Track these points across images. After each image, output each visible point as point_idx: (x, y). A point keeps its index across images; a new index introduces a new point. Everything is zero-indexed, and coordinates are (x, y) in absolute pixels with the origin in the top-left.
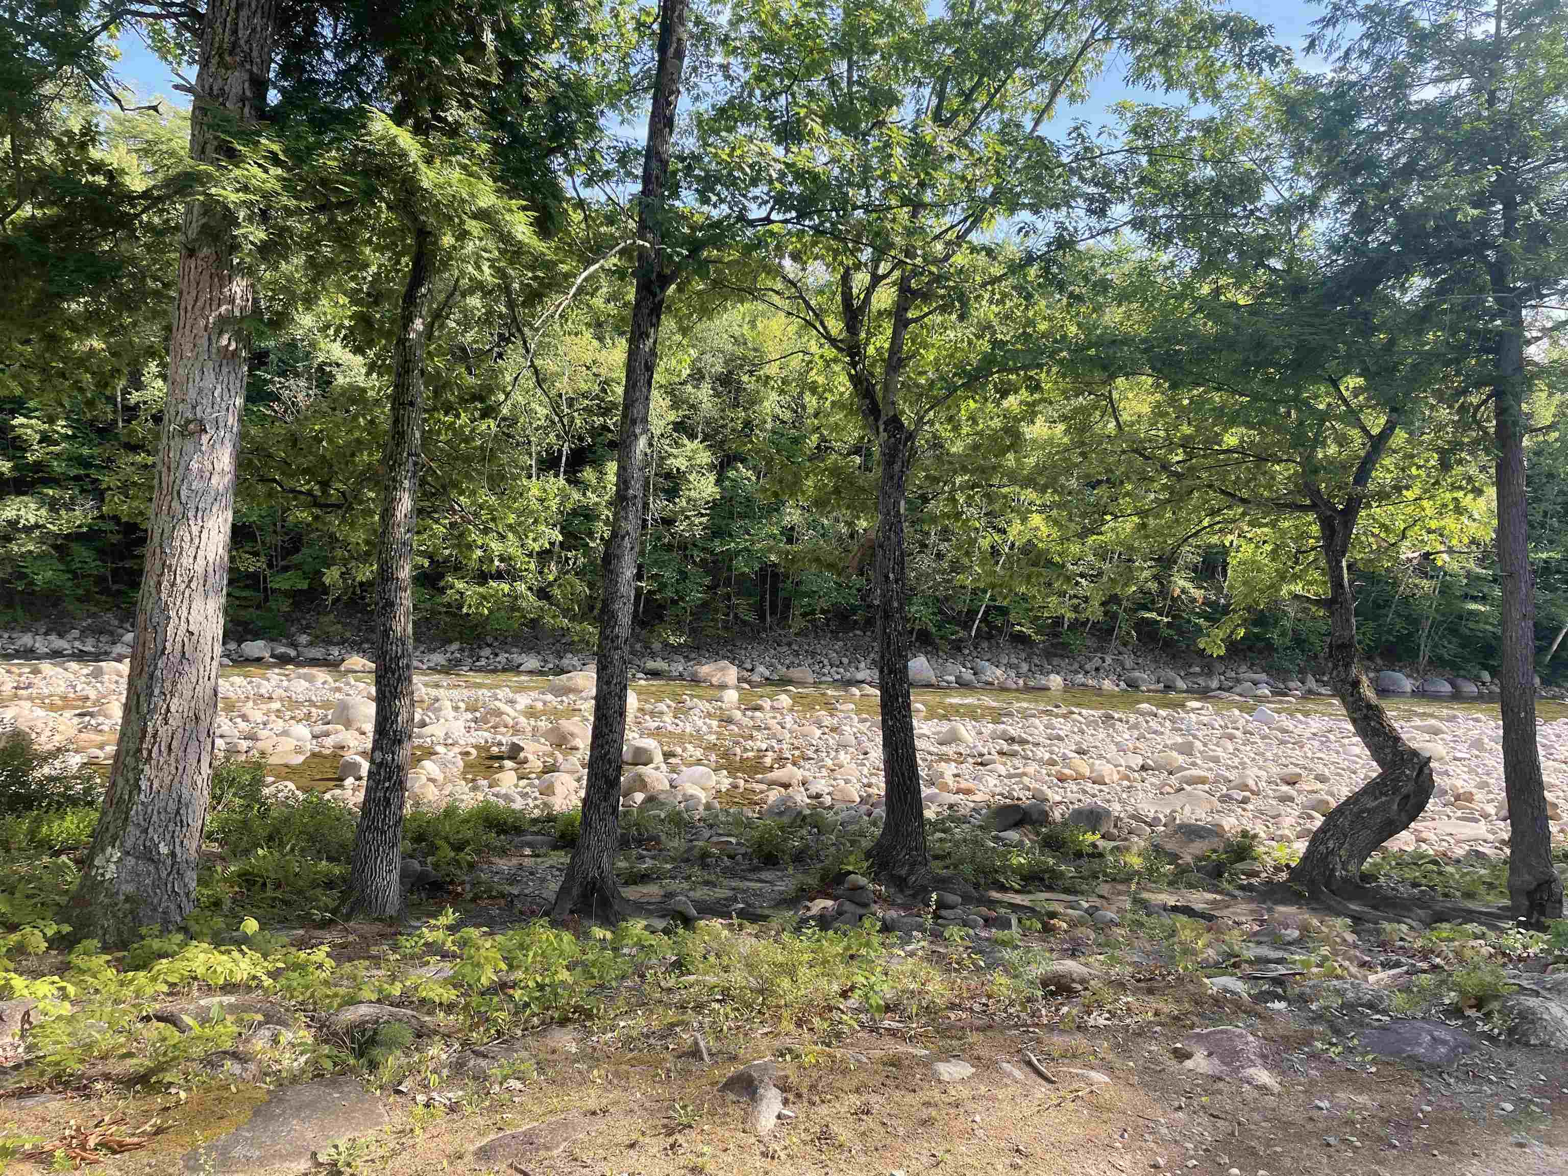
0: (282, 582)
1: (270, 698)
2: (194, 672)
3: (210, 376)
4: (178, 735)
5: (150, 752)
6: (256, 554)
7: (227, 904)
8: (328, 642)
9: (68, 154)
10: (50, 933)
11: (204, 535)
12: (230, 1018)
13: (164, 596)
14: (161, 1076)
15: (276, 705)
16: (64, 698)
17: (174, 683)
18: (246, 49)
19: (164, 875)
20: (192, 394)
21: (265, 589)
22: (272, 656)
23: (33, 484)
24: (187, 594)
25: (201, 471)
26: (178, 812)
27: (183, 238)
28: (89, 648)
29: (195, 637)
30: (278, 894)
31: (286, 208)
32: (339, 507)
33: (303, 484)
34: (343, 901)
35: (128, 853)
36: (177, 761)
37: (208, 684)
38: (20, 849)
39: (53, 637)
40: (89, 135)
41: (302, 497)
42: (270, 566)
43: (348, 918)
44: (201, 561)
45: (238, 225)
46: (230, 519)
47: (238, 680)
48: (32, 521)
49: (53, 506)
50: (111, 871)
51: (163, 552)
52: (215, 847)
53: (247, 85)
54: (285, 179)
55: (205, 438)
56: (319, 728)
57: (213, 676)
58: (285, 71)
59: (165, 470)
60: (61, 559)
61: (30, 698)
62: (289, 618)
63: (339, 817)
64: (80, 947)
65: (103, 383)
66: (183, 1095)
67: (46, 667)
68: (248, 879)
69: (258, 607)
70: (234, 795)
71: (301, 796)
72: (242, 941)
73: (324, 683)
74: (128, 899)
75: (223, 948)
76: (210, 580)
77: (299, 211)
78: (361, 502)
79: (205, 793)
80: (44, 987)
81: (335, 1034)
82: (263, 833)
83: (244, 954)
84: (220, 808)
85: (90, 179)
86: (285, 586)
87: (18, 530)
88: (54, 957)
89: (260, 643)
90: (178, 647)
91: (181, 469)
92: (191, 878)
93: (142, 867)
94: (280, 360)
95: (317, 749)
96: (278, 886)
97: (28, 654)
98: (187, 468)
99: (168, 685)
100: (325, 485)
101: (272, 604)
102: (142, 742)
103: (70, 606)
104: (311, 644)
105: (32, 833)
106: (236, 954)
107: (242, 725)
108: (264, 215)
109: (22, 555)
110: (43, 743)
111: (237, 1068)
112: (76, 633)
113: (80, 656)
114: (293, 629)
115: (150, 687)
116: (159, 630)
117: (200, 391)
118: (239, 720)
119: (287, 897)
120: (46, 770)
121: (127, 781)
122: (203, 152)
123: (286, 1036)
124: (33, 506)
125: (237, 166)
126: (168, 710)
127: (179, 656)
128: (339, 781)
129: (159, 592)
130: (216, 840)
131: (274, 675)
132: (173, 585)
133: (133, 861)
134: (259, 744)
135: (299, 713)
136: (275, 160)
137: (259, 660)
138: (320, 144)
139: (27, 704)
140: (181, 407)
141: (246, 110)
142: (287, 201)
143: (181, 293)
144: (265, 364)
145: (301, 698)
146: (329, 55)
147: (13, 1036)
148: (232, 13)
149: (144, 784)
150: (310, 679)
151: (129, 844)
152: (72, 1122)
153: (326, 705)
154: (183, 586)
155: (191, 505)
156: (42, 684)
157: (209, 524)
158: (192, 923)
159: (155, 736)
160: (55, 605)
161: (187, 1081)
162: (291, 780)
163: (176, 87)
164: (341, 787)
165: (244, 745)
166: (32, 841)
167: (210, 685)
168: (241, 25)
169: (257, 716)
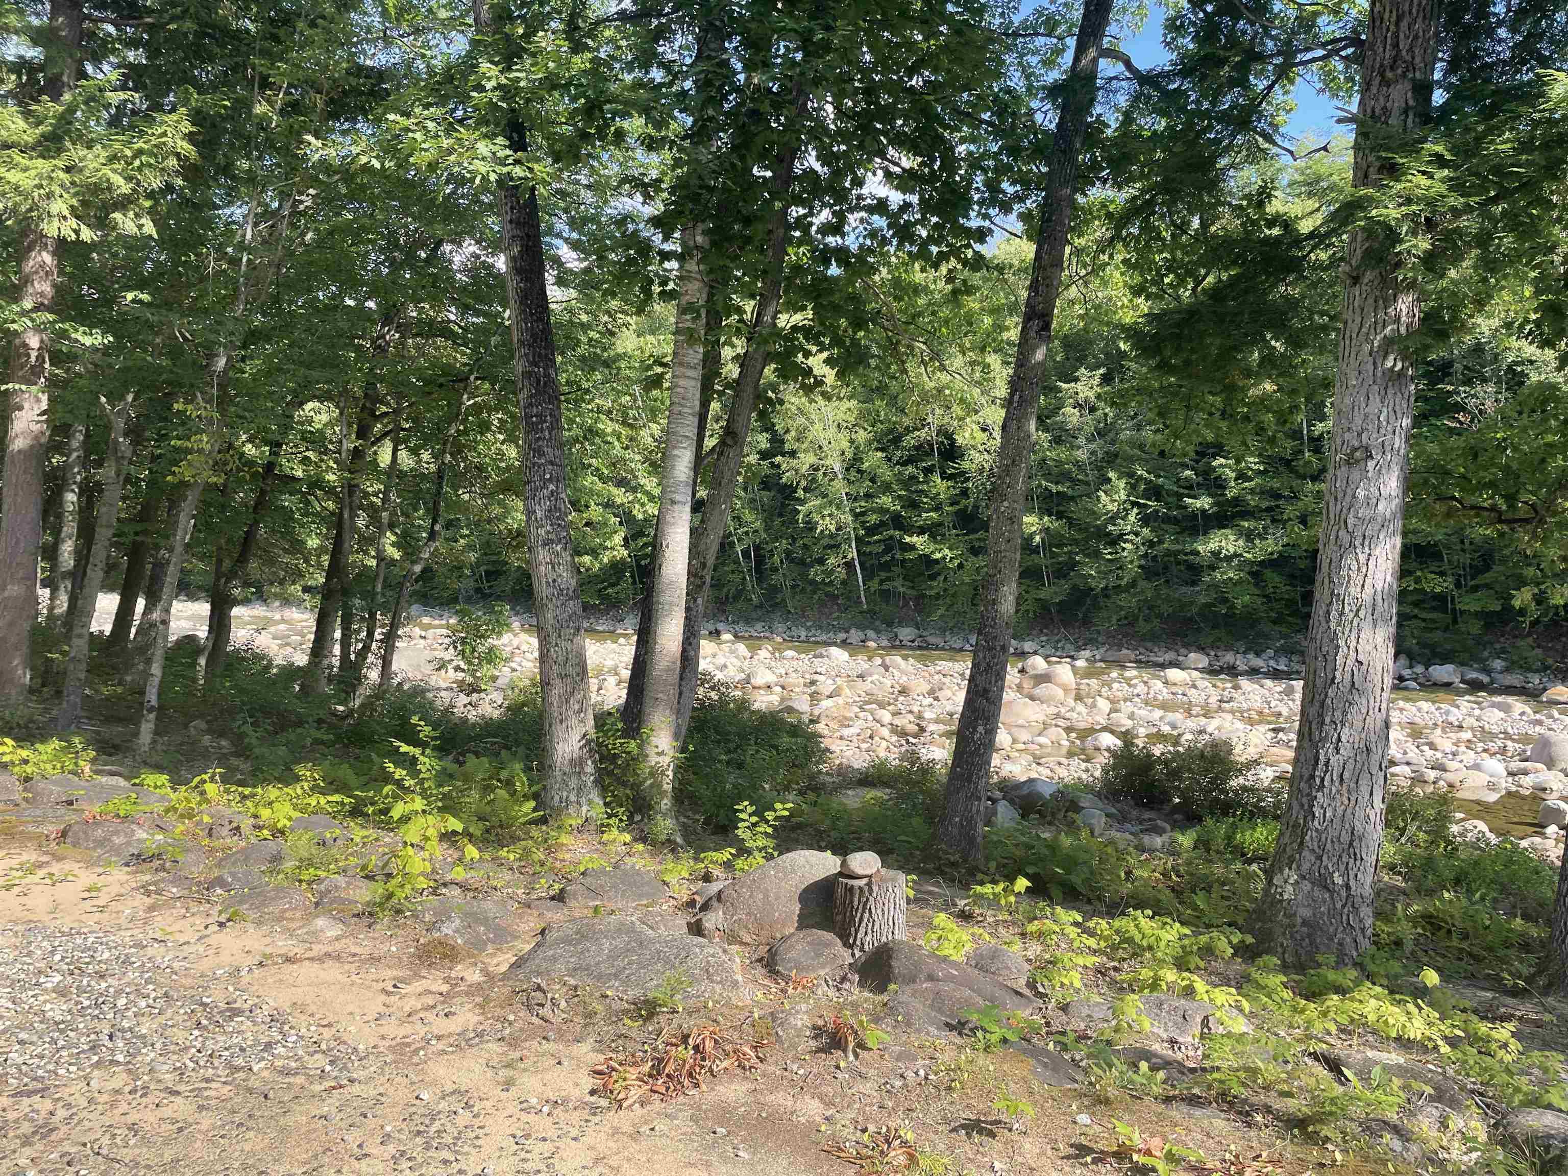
0: (1469, 603)
1: (1460, 727)
2: (1364, 702)
3: (1375, 401)
4: (1350, 765)
5: (1323, 780)
6: (1442, 574)
7: (1409, 946)
8: (1527, 669)
9: (1247, 215)
10: (1235, 941)
11: (1372, 563)
12: (1397, 1082)
13: (1333, 625)
14: (1318, 1127)
15: (1468, 735)
16: (1260, 713)
17: (1344, 713)
18: (1408, 58)
19: (1339, 906)
20: (1358, 421)
21: (1454, 610)
22: (1463, 681)
23: (1234, 516)
24: (1355, 623)
25: (1367, 498)
26: (1351, 845)
27: (1347, 268)
28: (1282, 667)
29: (1364, 667)
30: (1465, 945)
31: (1453, 209)
32: (1526, 521)
33: (1485, 499)
34: (1539, 973)
35: (1304, 878)
36: (1349, 792)
37: (1379, 715)
38: (1218, 852)
39: (1251, 656)
40: (1264, 194)
41: (1486, 514)
42: (1458, 585)
43: (1546, 991)
44: (1368, 590)
45: (1401, 241)
46: (1399, 545)
47: (1425, 706)
48: (1232, 550)
49: (1249, 536)
50: (1289, 893)
51: (1331, 581)
52: (1399, 881)
53: (1410, 94)
54: (1451, 179)
55: (1371, 464)
56: (1516, 765)
57: (1384, 706)
58: (1453, 67)
59: (1332, 500)
60: (1256, 585)
61: (1232, 712)
62: (1480, 643)
63: (1537, 869)
64: (1260, 961)
65: (1282, 420)
66: (1339, 1156)
67: (1244, 682)
68: (1431, 921)
69: (1446, 629)
70: (1419, 828)
71: (1493, 839)
72: (1420, 992)
73: (1522, 714)
74: (1305, 923)
75: (1398, 997)
76: (1379, 609)
77: (1468, 209)
78: (1555, 514)
79: (1379, 828)
80: (1223, 996)
81: (1513, 1138)
82: (1448, 874)
83: (1420, 1009)
84: (1403, 840)
85: (1268, 232)
86: (1474, 607)
87: (1221, 560)
88: (1239, 965)
89: (1450, 667)
90: (1348, 676)
91: (1348, 499)
92: (1366, 913)
93: (1317, 892)
94: (1466, 368)
95: (1514, 789)
96: (1465, 937)
97: (1232, 671)
98: (1354, 496)
99: (1338, 714)
100: (1511, 499)
101: (1461, 626)
102: (1314, 770)
103: (1266, 627)
104: (1507, 670)
105: (1229, 838)
106: (1411, 1007)
107: (1428, 752)
108: (1430, 224)
109: (1224, 582)
110: (1240, 755)
111: (1397, 1145)
112: (1271, 652)
113: (1276, 675)
114: (1486, 654)
115: (1321, 715)
116: (1329, 659)
117: (1366, 416)
118: (1426, 748)
119: (1475, 950)
120: (1241, 780)
121: (1302, 805)
122: (1366, 176)
123: (1456, 1122)
124: (1232, 538)
125: (1398, 180)
126: (1339, 740)
127: (1348, 686)
128: (1539, 827)
129: (1328, 621)
130: (1400, 873)
131: (1465, 702)
132: (1342, 614)
133: (1309, 886)
134: (1449, 776)
135: (1494, 746)
136: (1440, 161)
137: (1448, 685)
138: (1490, 131)
139: (1229, 717)
140: (1347, 436)
141: (1410, 120)
142: (1457, 201)
143: (1346, 323)
144: (1450, 374)
145: (1495, 729)
146: (1502, 33)
147: (1194, 1037)
148: (1392, 28)
149: (1318, 812)
150: (1506, 709)
151: (1306, 866)
152: (1233, 1147)
153: (1525, 739)
154: (1352, 615)
155: (1358, 533)
156: (1242, 698)
157: (1377, 552)
158: (1367, 960)
159: (1327, 764)
160: (1252, 627)
161: (1345, 1142)
162: (1482, 819)
163: (1339, 121)
164: (1543, 835)
165: (1431, 775)
166: (1228, 845)
167: (1380, 717)
168: (1402, 36)
169: (1446, 745)
